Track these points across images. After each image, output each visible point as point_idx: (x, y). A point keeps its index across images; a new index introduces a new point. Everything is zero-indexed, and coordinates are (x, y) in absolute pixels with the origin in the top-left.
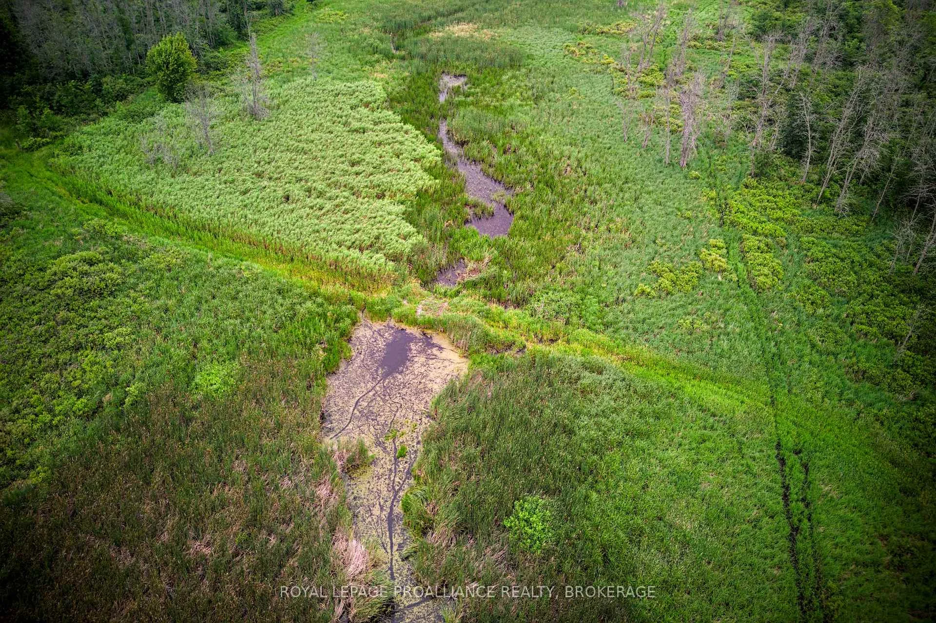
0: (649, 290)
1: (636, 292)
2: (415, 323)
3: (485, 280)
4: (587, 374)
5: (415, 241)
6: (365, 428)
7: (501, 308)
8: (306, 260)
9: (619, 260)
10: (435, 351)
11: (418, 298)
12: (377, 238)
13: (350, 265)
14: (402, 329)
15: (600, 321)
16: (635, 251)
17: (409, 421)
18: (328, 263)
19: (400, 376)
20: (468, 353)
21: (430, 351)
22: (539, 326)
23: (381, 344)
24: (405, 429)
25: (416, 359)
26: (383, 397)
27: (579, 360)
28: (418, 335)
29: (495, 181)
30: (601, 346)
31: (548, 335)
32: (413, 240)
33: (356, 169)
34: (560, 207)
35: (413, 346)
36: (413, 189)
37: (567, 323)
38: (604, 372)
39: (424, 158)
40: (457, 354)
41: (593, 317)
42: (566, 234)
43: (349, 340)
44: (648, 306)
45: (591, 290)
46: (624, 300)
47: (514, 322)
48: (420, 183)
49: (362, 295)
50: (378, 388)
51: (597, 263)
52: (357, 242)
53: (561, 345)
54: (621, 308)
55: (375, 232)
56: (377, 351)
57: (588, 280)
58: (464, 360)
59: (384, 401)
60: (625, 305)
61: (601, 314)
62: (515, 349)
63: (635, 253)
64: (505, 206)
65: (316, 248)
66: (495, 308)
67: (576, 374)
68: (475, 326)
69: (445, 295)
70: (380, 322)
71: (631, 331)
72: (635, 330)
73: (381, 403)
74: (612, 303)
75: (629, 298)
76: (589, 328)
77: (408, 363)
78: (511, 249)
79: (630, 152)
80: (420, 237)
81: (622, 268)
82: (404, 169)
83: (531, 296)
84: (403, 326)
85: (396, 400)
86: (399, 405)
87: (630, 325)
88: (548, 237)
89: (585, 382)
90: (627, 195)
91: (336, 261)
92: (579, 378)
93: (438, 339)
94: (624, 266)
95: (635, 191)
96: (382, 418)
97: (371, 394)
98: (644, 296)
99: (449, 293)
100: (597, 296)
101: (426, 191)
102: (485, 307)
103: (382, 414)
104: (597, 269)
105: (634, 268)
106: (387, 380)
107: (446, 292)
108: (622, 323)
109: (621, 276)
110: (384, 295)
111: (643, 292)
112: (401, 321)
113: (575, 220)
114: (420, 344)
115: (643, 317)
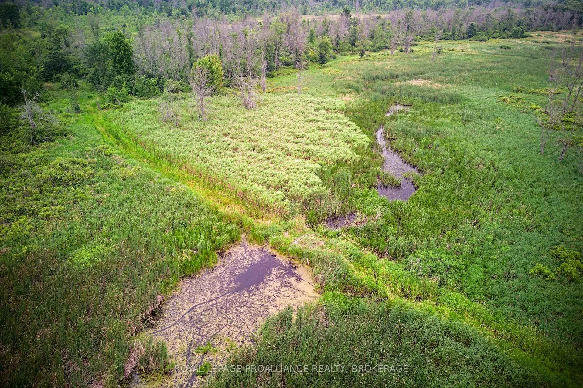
0: (547, 271)
1: (531, 271)
2: (285, 252)
3: (369, 230)
4: (448, 340)
5: (317, 190)
6: (184, 334)
7: (375, 257)
8: (223, 188)
9: (517, 239)
10: (293, 280)
11: (298, 232)
12: (286, 182)
13: (253, 196)
14: (273, 255)
15: (481, 290)
16: (537, 235)
17: (231, 339)
18: (238, 193)
19: (247, 295)
20: (322, 289)
21: (288, 279)
22: (408, 280)
23: (247, 263)
24: (222, 347)
25: (271, 283)
26: (220, 309)
27: (443, 322)
28: (284, 263)
29: (411, 165)
30: (475, 315)
31: (416, 292)
32: (316, 189)
33: (297, 140)
34: (465, 188)
35: (274, 271)
36: (335, 158)
37: (442, 283)
38: (472, 345)
39: (354, 141)
40: (313, 288)
41: (474, 285)
42: (464, 209)
43: (221, 254)
44: (544, 287)
45: (478, 259)
46: (516, 277)
47: (383, 271)
48: (343, 155)
49: (251, 219)
50: (220, 300)
51: (492, 237)
52: (269, 182)
53: (428, 304)
54: (510, 283)
55: (286, 178)
56: (240, 268)
57: (477, 249)
58: (318, 295)
59: (219, 313)
60: (515, 281)
61: (484, 284)
62: (375, 298)
63: (536, 236)
64: (413, 182)
65: (234, 181)
66: (368, 254)
67: (434, 338)
68: (338, 263)
69: (326, 234)
70: (256, 245)
71: (517, 308)
72: (524, 308)
73: (215, 315)
74: (500, 276)
75: (522, 275)
76: (466, 294)
77: (261, 285)
78: (405, 211)
79: (545, 162)
80: (324, 188)
81: (520, 246)
82: (335, 144)
83: (411, 252)
84: (275, 252)
85: (230, 316)
86: (229, 321)
87: (518, 303)
88: (445, 209)
89: (444, 349)
90: (536, 191)
91: (244, 191)
92: (437, 343)
93: (301, 271)
94: (522, 245)
95: (546, 189)
96: (207, 329)
97: (211, 303)
98: (540, 277)
99: (329, 234)
100: (485, 267)
101: (346, 161)
102: (358, 252)
103: (209, 325)
104: (490, 242)
105: (533, 249)
106: (233, 295)
107: (327, 232)
108: (508, 298)
109: (516, 254)
110: (269, 223)
111: (540, 272)
112: (275, 248)
113: (477, 200)
114: (282, 271)
115: (536, 297)
